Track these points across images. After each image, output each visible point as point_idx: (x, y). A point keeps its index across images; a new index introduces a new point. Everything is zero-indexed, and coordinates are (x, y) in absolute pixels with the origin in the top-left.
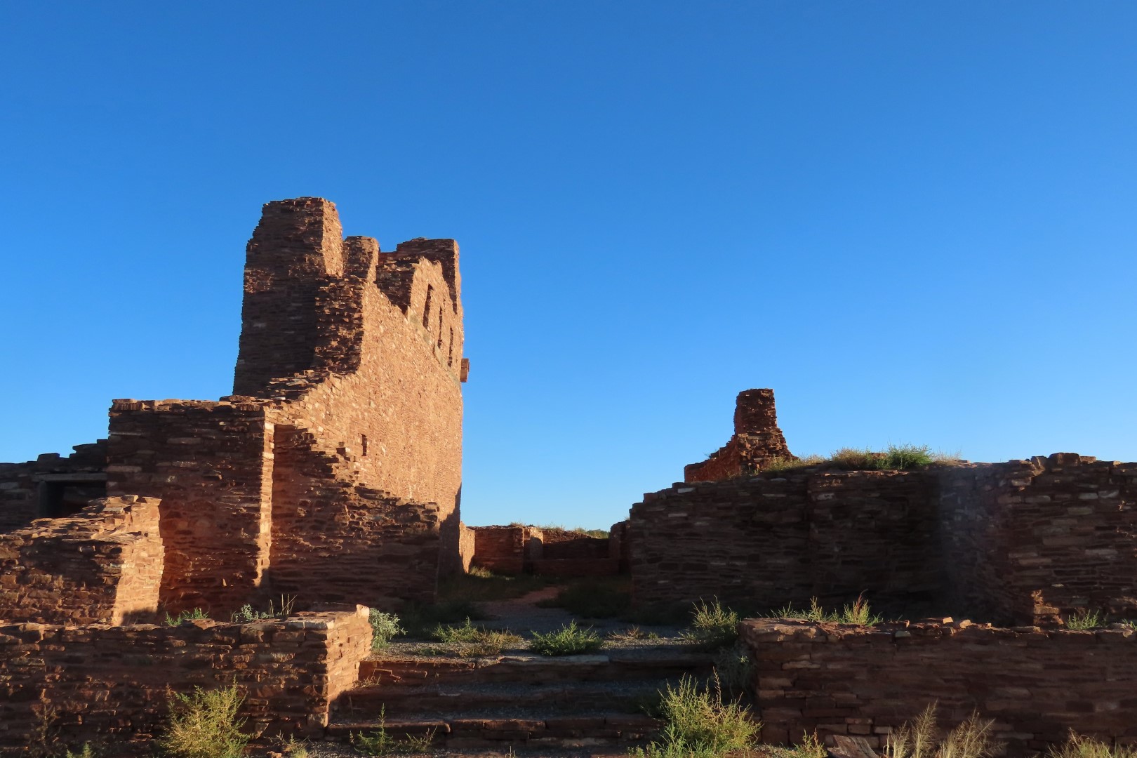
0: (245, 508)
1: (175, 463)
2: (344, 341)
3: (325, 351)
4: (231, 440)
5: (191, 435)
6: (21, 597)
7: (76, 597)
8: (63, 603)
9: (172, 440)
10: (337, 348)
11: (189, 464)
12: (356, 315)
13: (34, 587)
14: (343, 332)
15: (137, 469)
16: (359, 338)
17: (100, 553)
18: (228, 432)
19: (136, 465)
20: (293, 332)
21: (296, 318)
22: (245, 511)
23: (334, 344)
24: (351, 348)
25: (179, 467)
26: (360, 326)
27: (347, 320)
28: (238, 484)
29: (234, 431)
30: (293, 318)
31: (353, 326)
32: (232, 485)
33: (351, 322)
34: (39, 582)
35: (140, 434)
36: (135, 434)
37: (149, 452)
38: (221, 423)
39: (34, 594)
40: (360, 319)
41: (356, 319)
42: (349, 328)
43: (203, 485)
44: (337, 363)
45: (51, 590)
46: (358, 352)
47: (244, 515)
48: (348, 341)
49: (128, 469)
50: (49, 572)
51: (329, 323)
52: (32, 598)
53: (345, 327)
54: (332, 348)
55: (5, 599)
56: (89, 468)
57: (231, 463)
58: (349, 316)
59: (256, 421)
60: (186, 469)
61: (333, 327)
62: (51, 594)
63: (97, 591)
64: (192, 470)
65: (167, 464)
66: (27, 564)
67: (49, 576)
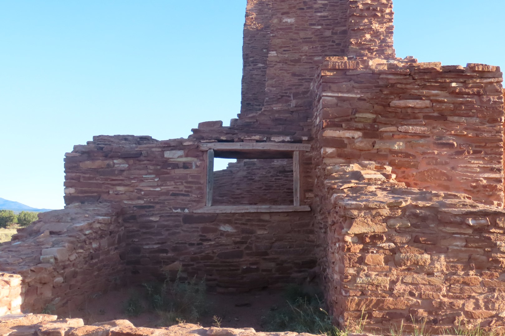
0: (485, 178)
1: (402, 128)
2: (376, 34)
3: (360, 43)
4: (466, 103)
5: (419, 97)
6: (393, 283)
7: (465, 283)
8: (448, 291)
9: (396, 102)
10: (370, 41)
11: (419, 129)
12: (388, 11)
13: (409, 269)
14: (376, 26)
15: (358, 134)
16: (390, 31)
17: (497, 226)
18: (461, 94)
19: (357, 129)
20: (320, 27)
21: (322, 14)
22: (485, 182)
23: (368, 36)
24: (384, 41)
25: (406, 133)
26: (390, 20)
27: (379, 14)
28: (475, 152)
29: (468, 94)
30: (319, 14)
31: (385, 20)
32: (469, 153)
33: (383, 16)
34: (416, 264)
35: (358, 96)
36: (354, 96)
37: (371, 116)
38: (454, 85)
39: (409, 279)
40: (391, 14)
41: (387, 14)
42: (381, 23)
43: (436, 152)
44: (374, 53)
45: (430, 274)
46: (390, 44)
47: (485, 187)
48: (380, 34)
49: (348, 134)
50: (426, 251)
51: (362, 17)
52: (407, 284)
53: (377, 21)
54: (365, 40)
55: (373, 285)
57: (466, 129)
58: (382, 11)
59: (491, 83)
60: (415, 135)
61: (366, 20)
62: (432, 279)
63: (491, 276)
64: (422, 136)
65: (393, 129)
66: (398, 239)
67: (427, 256)
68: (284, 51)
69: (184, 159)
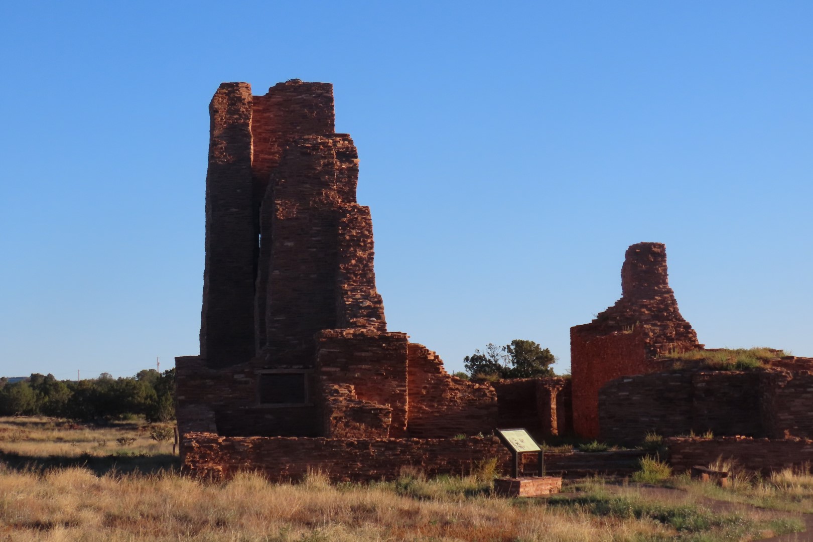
0: (398, 390)
1: (360, 366)
2: (360, 260)
3: (347, 268)
4: (390, 354)
5: (368, 351)
6: (347, 433)
7: (371, 433)
8: (366, 435)
9: (358, 354)
10: (355, 265)
11: (367, 367)
12: (369, 241)
13: (352, 428)
14: (360, 253)
15: (338, 369)
16: (371, 258)
17: (381, 413)
18: (387, 349)
19: (337, 367)
20: (315, 250)
21: (317, 239)
22: (398, 392)
23: (353, 262)
24: (366, 265)
25: (361, 369)
26: (372, 248)
27: (362, 244)
28: (394, 378)
29: (391, 349)
30: (314, 239)
31: (367, 248)
32: (391, 378)
33: (365, 245)
34: (354, 426)
35: (338, 351)
36: (336, 350)
37: (344, 360)
38: (384, 345)
39: (352, 432)
40: (372, 243)
41: (369, 243)
42: (364, 251)
43: (375, 378)
44: (358, 277)
45: (359, 430)
46: (371, 268)
47: (398, 394)
48: (363, 260)
49: (333, 369)
50: (359, 422)
51: (349, 246)
52: (351, 433)
53: (361, 249)
54: (351, 265)
55: (340, 434)
56: (285, 366)
57: (389, 366)
58: (364, 241)
59: (402, 344)
60: (365, 369)
61: (352, 249)
62: (360, 432)
63: (380, 430)
64: (369, 370)
65: (355, 366)
66: (348, 418)
67: (358, 424)
68: (286, 270)
69: (245, 379)
